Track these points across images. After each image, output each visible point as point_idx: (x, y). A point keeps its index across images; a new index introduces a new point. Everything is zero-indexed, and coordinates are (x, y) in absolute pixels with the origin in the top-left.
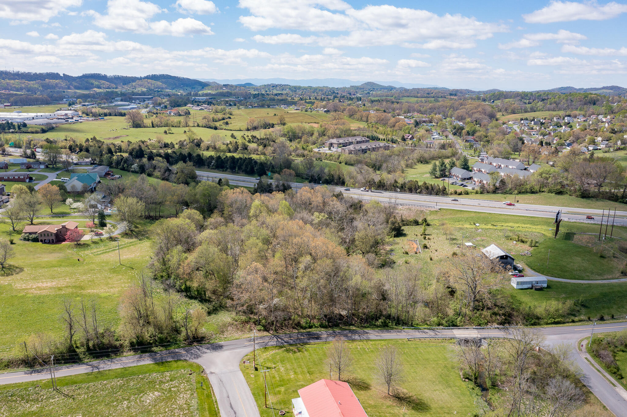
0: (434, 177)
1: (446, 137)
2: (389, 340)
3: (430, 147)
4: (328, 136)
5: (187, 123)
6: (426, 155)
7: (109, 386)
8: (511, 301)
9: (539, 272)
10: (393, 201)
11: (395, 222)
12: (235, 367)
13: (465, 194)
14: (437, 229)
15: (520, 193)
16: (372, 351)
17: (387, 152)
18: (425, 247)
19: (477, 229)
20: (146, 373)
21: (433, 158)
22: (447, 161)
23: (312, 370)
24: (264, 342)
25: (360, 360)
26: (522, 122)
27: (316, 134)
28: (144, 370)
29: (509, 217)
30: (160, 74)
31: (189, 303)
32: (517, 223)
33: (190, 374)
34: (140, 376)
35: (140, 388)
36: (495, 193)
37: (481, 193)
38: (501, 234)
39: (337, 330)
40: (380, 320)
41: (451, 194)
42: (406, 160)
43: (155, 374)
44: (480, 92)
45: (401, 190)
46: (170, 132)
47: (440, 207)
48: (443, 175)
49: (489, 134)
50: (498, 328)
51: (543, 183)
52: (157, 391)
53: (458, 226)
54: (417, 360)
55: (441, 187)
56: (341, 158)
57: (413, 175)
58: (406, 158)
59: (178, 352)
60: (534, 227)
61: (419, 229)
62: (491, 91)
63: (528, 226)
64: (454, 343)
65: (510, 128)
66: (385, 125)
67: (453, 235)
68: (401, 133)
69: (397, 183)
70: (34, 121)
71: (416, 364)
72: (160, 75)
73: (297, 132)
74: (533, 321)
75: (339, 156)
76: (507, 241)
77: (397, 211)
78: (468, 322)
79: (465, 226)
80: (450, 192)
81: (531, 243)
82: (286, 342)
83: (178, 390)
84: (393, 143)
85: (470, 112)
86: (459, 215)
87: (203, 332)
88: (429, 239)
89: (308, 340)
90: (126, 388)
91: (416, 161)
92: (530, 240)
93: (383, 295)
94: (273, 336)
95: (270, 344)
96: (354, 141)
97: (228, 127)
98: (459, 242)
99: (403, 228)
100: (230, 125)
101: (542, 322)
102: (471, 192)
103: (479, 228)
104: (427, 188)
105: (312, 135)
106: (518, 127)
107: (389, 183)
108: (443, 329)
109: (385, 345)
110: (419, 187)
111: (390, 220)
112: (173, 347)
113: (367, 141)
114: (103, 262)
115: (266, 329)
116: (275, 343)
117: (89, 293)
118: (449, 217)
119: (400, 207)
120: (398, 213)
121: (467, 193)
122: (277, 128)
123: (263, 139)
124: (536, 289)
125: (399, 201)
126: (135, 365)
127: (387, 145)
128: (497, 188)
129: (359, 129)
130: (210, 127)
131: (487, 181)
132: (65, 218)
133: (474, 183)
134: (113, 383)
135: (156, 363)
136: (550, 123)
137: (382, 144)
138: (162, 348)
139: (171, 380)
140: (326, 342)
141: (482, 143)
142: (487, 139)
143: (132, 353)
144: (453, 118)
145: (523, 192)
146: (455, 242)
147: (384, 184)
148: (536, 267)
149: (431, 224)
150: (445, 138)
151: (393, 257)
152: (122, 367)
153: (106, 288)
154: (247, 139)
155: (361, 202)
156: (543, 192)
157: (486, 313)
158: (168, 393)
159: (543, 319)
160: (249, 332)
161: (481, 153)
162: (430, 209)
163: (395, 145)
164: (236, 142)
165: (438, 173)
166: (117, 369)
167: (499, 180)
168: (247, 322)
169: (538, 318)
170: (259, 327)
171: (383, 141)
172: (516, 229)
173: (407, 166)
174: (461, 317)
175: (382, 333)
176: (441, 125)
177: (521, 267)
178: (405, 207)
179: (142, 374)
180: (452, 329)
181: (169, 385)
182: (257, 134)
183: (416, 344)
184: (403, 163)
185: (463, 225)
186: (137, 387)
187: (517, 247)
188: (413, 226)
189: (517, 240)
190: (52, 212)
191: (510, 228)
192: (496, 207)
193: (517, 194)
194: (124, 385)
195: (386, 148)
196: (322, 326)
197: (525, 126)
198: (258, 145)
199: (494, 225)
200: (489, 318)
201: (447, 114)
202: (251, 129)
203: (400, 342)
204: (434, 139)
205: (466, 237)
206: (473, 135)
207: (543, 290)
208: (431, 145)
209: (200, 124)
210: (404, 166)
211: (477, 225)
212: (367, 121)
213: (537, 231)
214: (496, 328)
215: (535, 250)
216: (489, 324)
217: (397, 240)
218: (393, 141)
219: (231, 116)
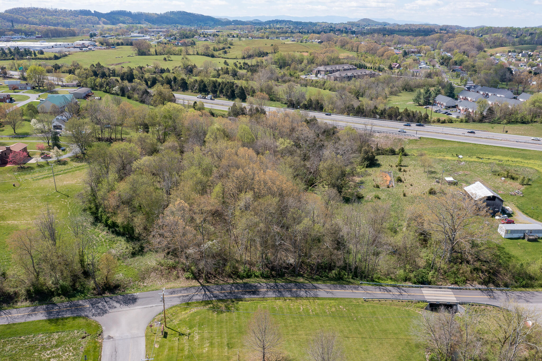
0: (417, 104)
1: (434, 66)
2: (341, 299)
3: (416, 76)
4: (316, 64)
5: (187, 52)
6: (412, 83)
8: (498, 254)
9: (532, 217)
10: (369, 127)
11: (369, 151)
12: (140, 331)
13: (449, 122)
14: (415, 160)
15: (509, 122)
16: (317, 315)
17: (373, 79)
18: (400, 180)
19: (459, 162)
20: (31, 333)
21: (419, 86)
22: (432, 89)
23: (234, 340)
24: (187, 296)
25: (299, 328)
26: (510, 54)
27: (305, 62)
28: (30, 329)
29: (497, 149)
31: (114, 241)
32: (506, 156)
33: (83, 338)
35: (15, 354)
36: (482, 122)
37: (467, 122)
38: (487, 168)
39: (280, 282)
40: (333, 271)
41: (434, 122)
42: (391, 88)
43: (41, 336)
44: (469, 28)
45: (380, 117)
46: (169, 59)
47: (420, 136)
48: (427, 103)
49: (476, 64)
50: (480, 289)
51: (536, 112)
53: (438, 158)
54: (372, 331)
55: (423, 115)
56: (326, 84)
57: (396, 102)
58: (391, 85)
59: (80, 305)
60: (526, 161)
61: (395, 160)
62: (480, 27)
63: (519, 159)
64: (422, 308)
65: (498, 60)
66: (373, 54)
67: (432, 167)
68: (389, 62)
69: (377, 108)
70: (53, 49)
71: (370, 338)
73: (287, 59)
74: (524, 282)
75: (325, 82)
76: (494, 177)
77: (373, 139)
78: (442, 277)
79: (447, 158)
80: (433, 119)
81: (523, 180)
82: (215, 297)
84: (379, 71)
85: (459, 45)
86: (440, 145)
87: (119, 278)
88: (405, 171)
89: (242, 294)
91: (401, 88)
92: (522, 177)
93: (338, 243)
94: (201, 287)
95: (195, 298)
96: (341, 68)
97: (226, 56)
98: (438, 176)
99: (376, 157)
100: (228, 54)
101: (536, 283)
102: (456, 121)
103: (462, 160)
104: (408, 115)
105: (301, 62)
106: (506, 59)
107: (368, 109)
108: (410, 287)
109: (334, 306)
110: (400, 114)
111: (363, 148)
112: (78, 297)
113: (354, 69)
114: (38, 189)
115: (196, 277)
116: (201, 297)
117: (9, 224)
118: (430, 146)
119: (377, 134)
120: (374, 141)
121: (451, 121)
122: (270, 56)
123: (254, 66)
124: (529, 240)
125: (375, 128)
126: (23, 321)
127: (373, 72)
128: (484, 117)
129: (348, 58)
130: (208, 56)
131: (473, 109)
132: (24, 139)
133: (458, 111)
135: (49, 320)
136: (538, 55)
137: (368, 72)
138: (64, 298)
139: (56, 346)
140: (264, 299)
141: (469, 73)
142: (475, 68)
143: (28, 303)
144: (442, 50)
145: (512, 122)
146: (433, 175)
147: (363, 109)
148: (529, 211)
149: (409, 154)
150: (432, 68)
151: (362, 191)
152: (7, 323)
153: (29, 219)
154: (239, 66)
155: (336, 128)
156: (535, 122)
157: (465, 268)
159: (537, 279)
160: (175, 279)
161: (468, 82)
162: (409, 137)
163: (381, 73)
164: (227, 69)
165: (422, 101)
167: (487, 108)
168: (174, 268)
169: (531, 278)
170: (188, 274)
171: (370, 69)
172: (505, 163)
173: (391, 93)
174: (434, 271)
175: (335, 289)
176: (429, 55)
177: (510, 210)
178: (382, 134)
179: (25, 334)
180: (421, 287)
181: (50, 353)
182: (249, 62)
183: (374, 307)
184: (387, 90)
185: (444, 156)
187: (505, 184)
188: (389, 156)
189: (506, 176)
190: (15, 133)
191: (497, 162)
192: (481, 138)
193: (506, 124)
195: (372, 75)
196: (263, 276)
197: (512, 57)
198: (248, 71)
199: (479, 158)
200: (468, 274)
201: (436, 46)
202: (246, 58)
203: (355, 302)
204: (421, 68)
205: (447, 171)
206: (460, 65)
207: (538, 241)
208: (418, 74)
209: (200, 52)
210: (387, 93)
211: (461, 156)
212: (357, 51)
213: (529, 166)
214: (476, 289)
215: (527, 189)
216: (468, 282)
217: (370, 170)
218: (380, 70)
219: (231, 47)
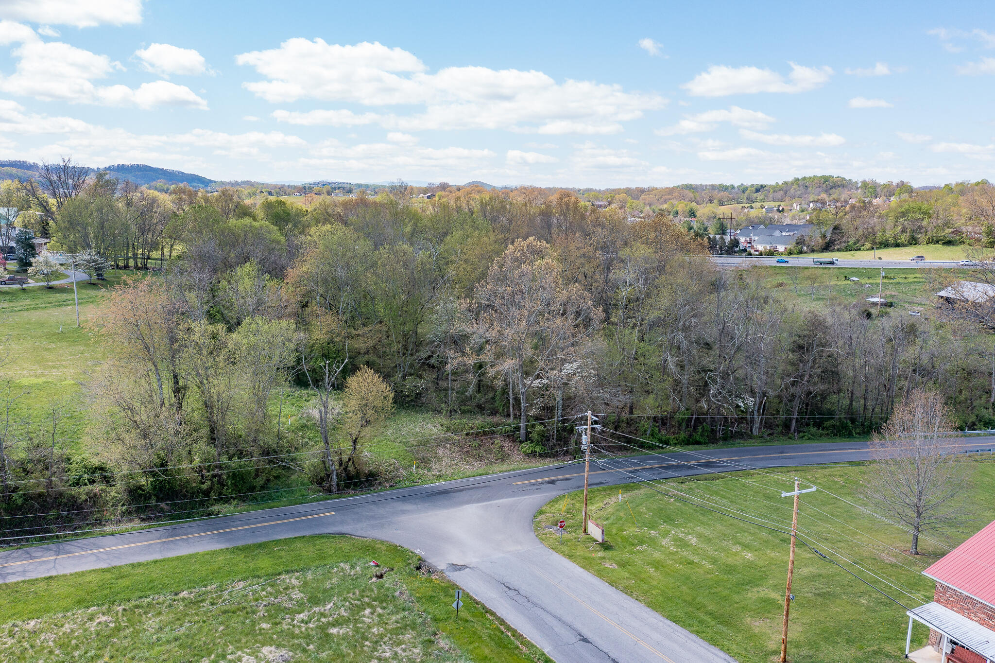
7: (49, 639)
12: (526, 543)
20: (204, 581)
28: (193, 572)
30: (133, 163)
33: (380, 576)
34: (184, 594)
35: (191, 636)
43: (241, 585)
52: (269, 642)
59: (306, 514)
72: (133, 166)
83: (357, 631)
90: (126, 643)
126: (158, 557)
134: (67, 628)
139: (314, 600)
152: (103, 565)
153: (36, 367)
158: (320, 648)
160: (503, 460)
166: (83, 574)
179: (189, 585)
181: (310, 617)
186: (176, 634)
194: (118, 629)
